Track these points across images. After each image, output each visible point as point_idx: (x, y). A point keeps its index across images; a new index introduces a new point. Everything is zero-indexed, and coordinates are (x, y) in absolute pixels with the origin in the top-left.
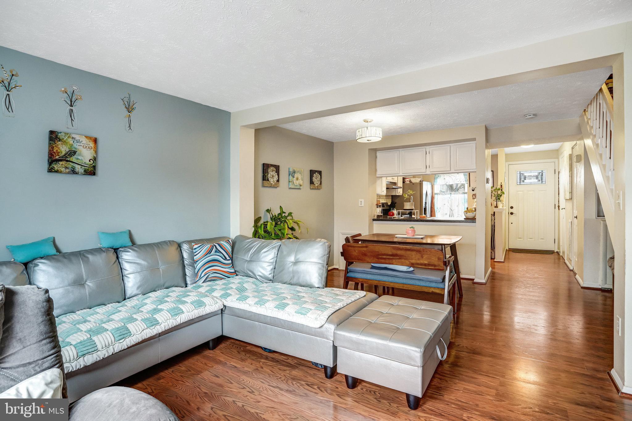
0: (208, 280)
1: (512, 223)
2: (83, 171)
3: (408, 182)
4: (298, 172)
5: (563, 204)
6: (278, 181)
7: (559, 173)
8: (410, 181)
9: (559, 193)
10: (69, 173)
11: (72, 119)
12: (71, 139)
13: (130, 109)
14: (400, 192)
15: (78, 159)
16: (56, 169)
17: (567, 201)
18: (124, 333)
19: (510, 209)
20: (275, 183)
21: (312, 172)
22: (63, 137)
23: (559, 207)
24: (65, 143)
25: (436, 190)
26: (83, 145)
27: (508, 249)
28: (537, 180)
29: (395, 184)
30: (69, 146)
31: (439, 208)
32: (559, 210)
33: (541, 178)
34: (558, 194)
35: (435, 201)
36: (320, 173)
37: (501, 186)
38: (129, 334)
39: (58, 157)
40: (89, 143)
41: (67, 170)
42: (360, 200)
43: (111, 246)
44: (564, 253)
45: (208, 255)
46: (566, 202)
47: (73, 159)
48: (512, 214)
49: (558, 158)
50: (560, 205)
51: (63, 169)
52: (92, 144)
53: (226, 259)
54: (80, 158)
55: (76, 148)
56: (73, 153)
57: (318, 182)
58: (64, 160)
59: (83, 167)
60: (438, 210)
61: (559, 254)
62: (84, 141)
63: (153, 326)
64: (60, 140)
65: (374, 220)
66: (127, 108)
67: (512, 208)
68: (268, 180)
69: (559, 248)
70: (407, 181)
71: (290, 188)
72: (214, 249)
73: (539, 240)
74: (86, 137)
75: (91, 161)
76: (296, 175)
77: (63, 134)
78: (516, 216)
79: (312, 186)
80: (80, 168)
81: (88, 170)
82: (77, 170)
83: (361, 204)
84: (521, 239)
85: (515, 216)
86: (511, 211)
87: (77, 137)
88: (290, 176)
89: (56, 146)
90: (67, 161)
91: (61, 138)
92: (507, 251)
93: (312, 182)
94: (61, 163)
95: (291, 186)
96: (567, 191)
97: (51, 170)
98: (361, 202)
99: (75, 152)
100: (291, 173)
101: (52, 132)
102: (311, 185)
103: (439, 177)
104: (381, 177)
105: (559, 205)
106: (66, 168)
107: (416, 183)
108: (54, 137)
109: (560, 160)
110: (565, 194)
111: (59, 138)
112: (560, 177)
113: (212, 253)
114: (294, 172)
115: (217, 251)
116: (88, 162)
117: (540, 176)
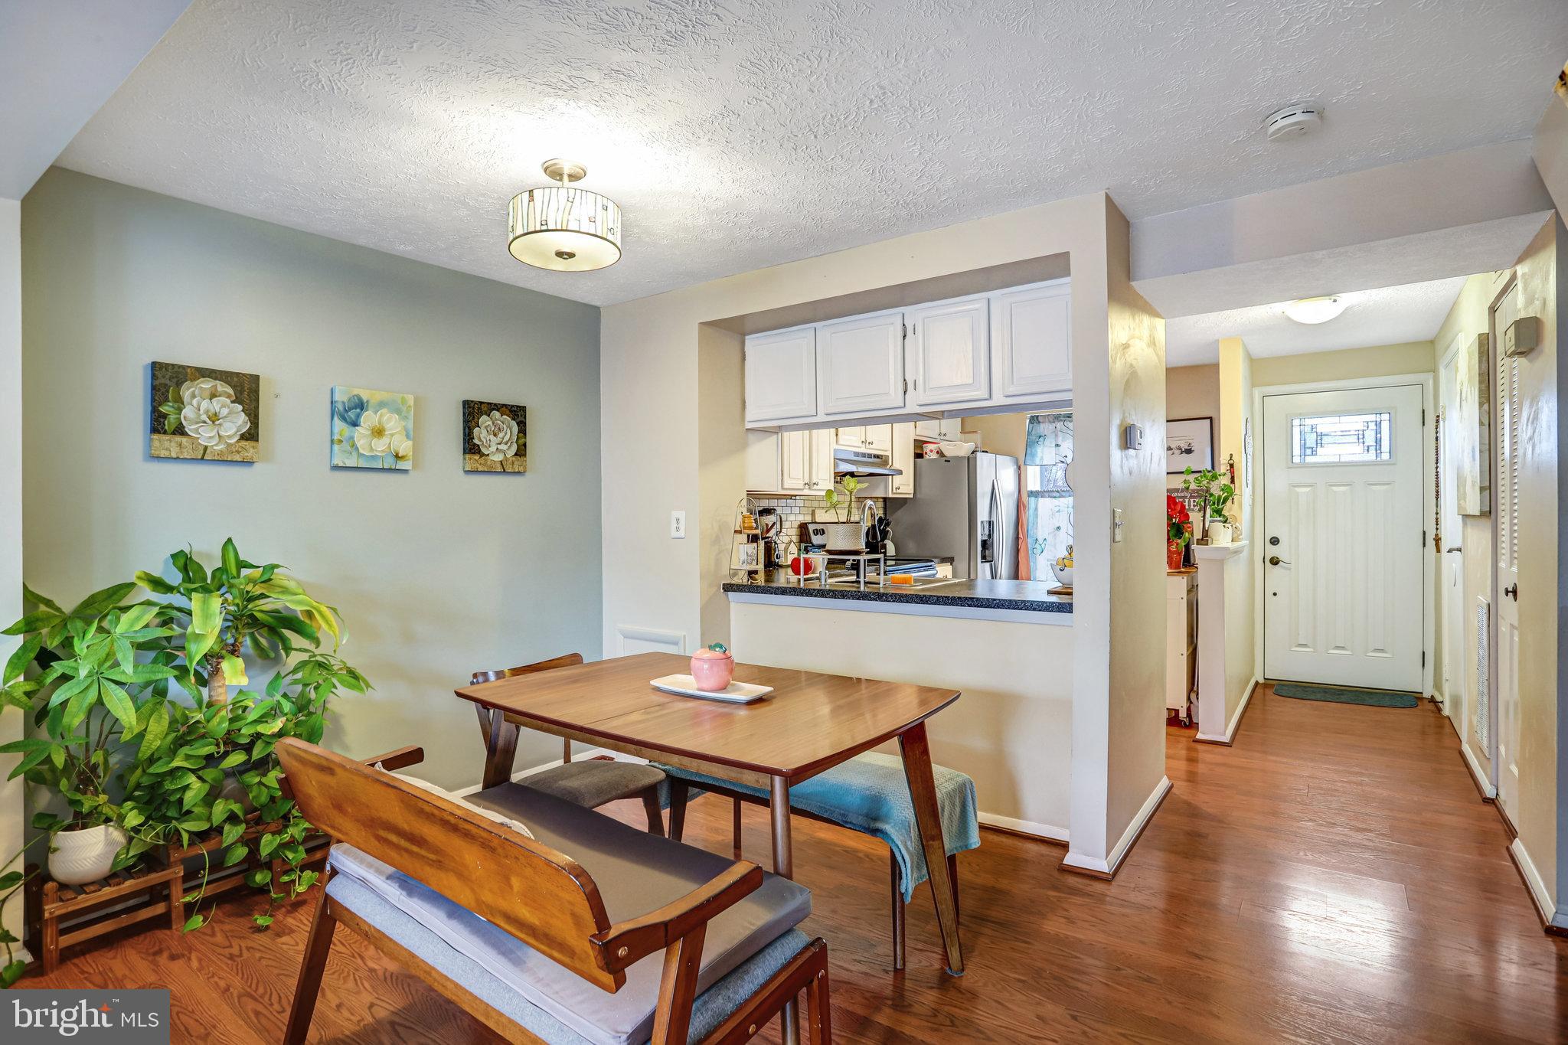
1: (1275, 594)
3: (934, 456)
4: (382, 405)
5: (1452, 530)
6: (251, 435)
7: (1437, 421)
8: (940, 453)
9: (1437, 492)
14: (902, 486)
17: (1469, 521)
19: (1268, 545)
20: (229, 445)
21: (473, 411)
23: (1437, 540)
25: (1033, 482)
27: (1261, 681)
28: (1359, 448)
29: (881, 460)
31: (1041, 541)
32: (1438, 550)
33: (1374, 439)
34: (1434, 494)
35: (1028, 516)
36: (518, 413)
37: (1232, 466)
42: (675, 514)
44: (1456, 703)
46: (1465, 524)
48: (1275, 562)
49: (1434, 371)
50: (1443, 535)
57: (503, 447)
60: (1037, 546)
61: (1439, 710)
65: (728, 588)
67: (1275, 541)
68: (180, 430)
69: (1438, 685)
70: (931, 451)
71: (336, 468)
73: (1370, 654)
76: (368, 419)
78: (1290, 569)
79: (473, 461)
83: (678, 529)
84: (1308, 650)
85: (1285, 568)
86: (1273, 551)
88: (336, 418)
92: (1259, 690)
93: (471, 447)
95: (337, 461)
96: (1469, 483)
98: (678, 520)
100: (340, 407)
102: (465, 459)
103: (1042, 439)
104: (778, 430)
105: (1437, 535)
107: (957, 458)
109: (1443, 373)
110: (1461, 496)
112: (1441, 436)
114: (361, 406)
117: (1373, 433)
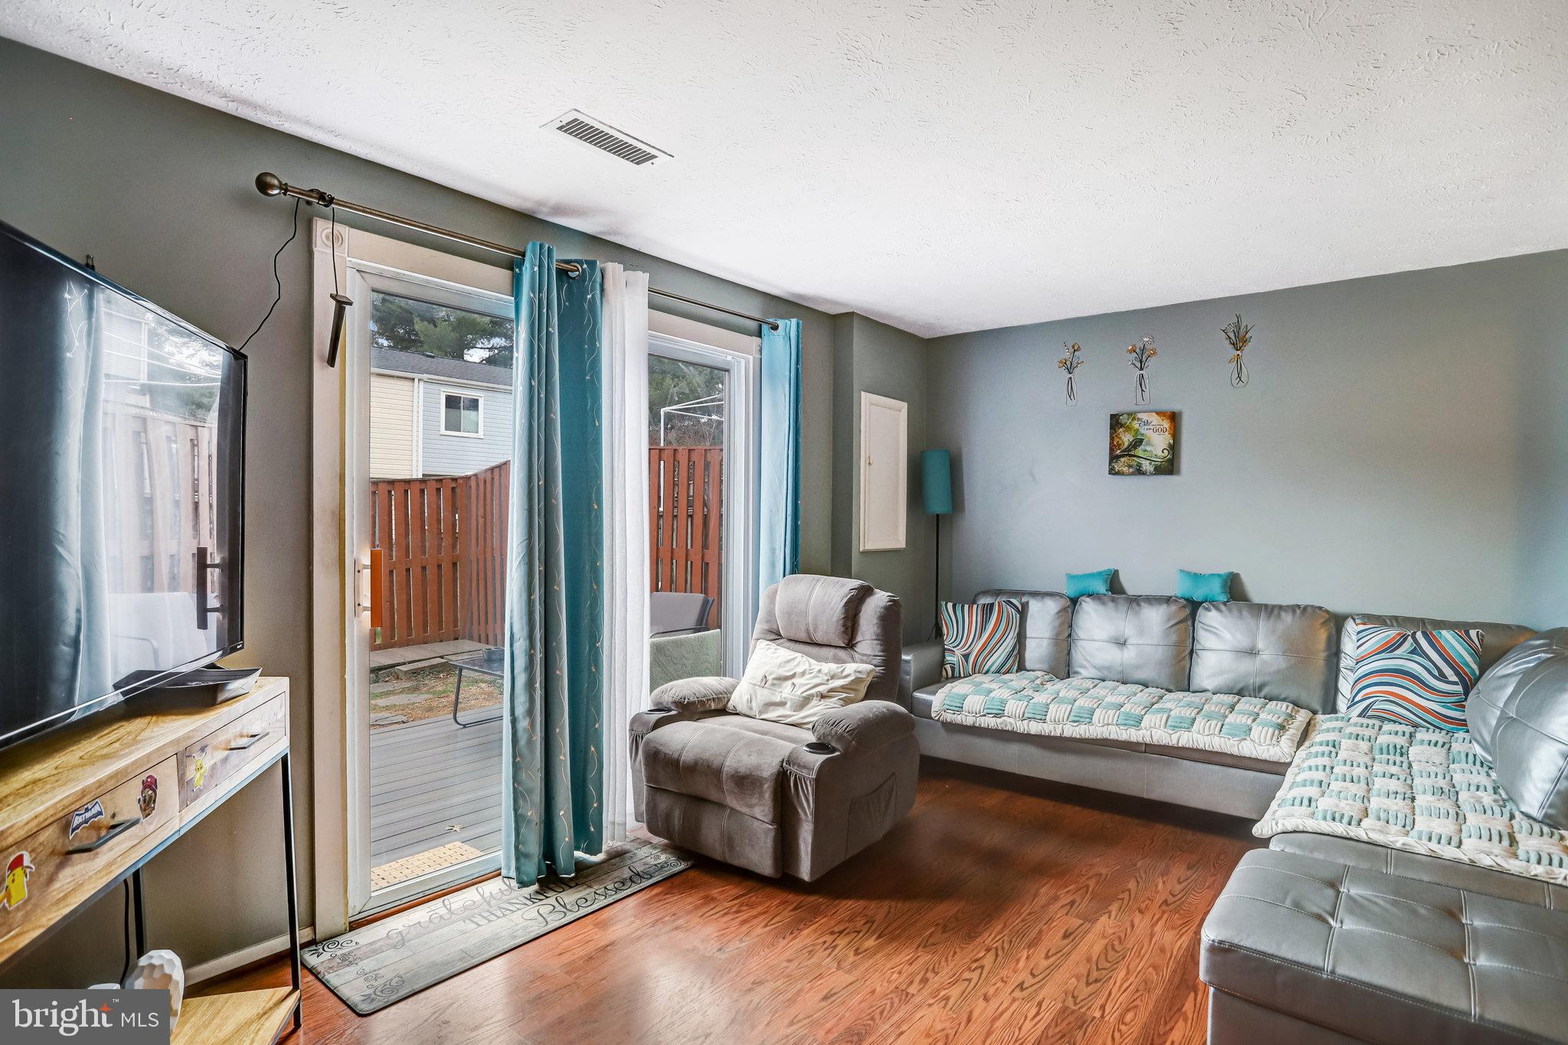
0: (1370, 713)
2: (1152, 469)
10: (1133, 474)
11: (1142, 390)
12: (1136, 422)
13: (1239, 341)
15: (1145, 451)
16: (1117, 469)
18: (1083, 715)
22: (1126, 421)
24: (1128, 429)
26: (1152, 427)
30: (1133, 433)
38: (1088, 720)
39: (1119, 451)
40: (1162, 423)
41: (1131, 470)
43: (1186, 596)
45: (1383, 655)
47: (1139, 452)
51: (1125, 469)
52: (1166, 424)
53: (1442, 677)
54: (1148, 448)
55: (1143, 435)
56: (1138, 442)
58: (1126, 455)
59: (1153, 463)
62: (1155, 419)
63: (1125, 725)
64: (1122, 426)
66: (1233, 344)
72: (1408, 644)
74: (1158, 413)
75: (1165, 451)
77: (1126, 416)
80: (1148, 464)
81: (1160, 466)
82: (1144, 468)
87: (1144, 416)
89: (1116, 436)
90: (1131, 456)
91: (1123, 422)
94: (1123, 459)
97: (1112, 472)
99: (1141, 441)
101: (1112, 416)
106: (1130, 466)
108: (1116, 422)
111: (1121, 424)
113: (1398, 652)
115: (1417, 650)
116: (1160, 454)
